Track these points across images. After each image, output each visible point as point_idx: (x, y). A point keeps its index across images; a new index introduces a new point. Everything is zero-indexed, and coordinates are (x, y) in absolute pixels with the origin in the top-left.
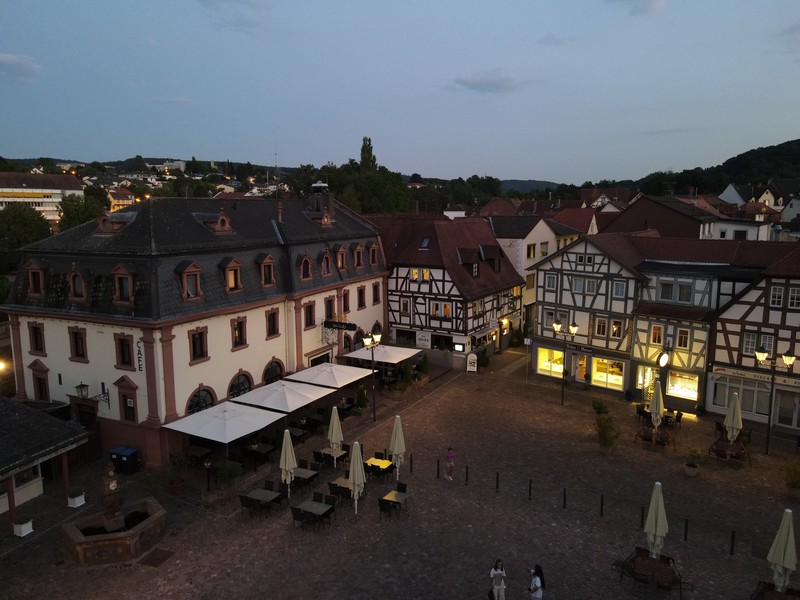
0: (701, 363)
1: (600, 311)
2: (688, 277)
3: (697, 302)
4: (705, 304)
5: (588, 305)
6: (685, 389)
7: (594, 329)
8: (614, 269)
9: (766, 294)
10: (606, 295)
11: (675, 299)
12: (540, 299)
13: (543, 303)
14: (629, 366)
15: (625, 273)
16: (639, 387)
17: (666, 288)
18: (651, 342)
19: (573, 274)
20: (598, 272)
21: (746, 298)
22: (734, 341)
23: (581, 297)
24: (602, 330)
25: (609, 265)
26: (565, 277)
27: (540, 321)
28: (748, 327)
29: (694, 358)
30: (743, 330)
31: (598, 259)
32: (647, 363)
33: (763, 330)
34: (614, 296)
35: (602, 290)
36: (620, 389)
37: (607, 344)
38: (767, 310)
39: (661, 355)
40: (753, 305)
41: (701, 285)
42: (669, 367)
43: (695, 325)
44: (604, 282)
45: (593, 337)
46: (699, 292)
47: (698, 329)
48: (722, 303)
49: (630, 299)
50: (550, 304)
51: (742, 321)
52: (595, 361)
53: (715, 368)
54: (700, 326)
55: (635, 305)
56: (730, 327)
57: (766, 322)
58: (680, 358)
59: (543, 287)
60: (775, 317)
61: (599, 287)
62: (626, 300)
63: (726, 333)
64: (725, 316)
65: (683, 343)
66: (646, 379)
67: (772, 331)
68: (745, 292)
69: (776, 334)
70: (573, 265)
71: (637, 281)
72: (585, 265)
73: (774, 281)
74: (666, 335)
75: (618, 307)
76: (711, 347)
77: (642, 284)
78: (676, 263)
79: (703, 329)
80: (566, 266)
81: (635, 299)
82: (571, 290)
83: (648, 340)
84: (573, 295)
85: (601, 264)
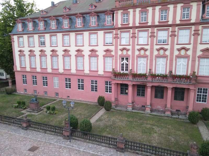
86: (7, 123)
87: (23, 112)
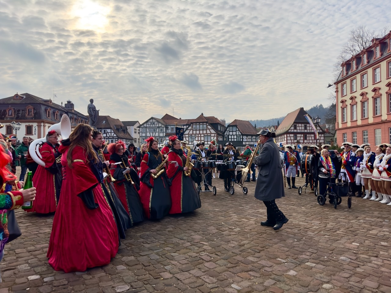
1: (157, 137)
5: (154, 135)
8: (160, 125)
9: (192, 127)
11: (174, 131)
12: (141, 135)
13: (142, 136)
15: (163, 126)
17: (172, 129)
19: (149, 128)
20: (156, 126)
21: (188, 129)
22: (187, 139)
23: (152, 133)
25: (159, 124)
26: (148, 129)
27: (141, 142)
28: (190, 135)
30: (189, 136)
31: (156, 123)
33: (193, 135)
34: (160, 132)
35: (157, 131)
38: (193, 130)
40: (190, 130)
44: (158, 129)
50: (144, 136)
51: (188, 134)
55: (165, 134)
56: (186, 136)
57: (193, 134)
59: (142, 132)
60: (194, 132)
61: (156, 130)
62: (163, 133)
63: (185, 137)
64: (185, 133)
68: (188, 127)
69: (195, 136)
70: (149, 125)
72: (152, 125)
73: (194, 124)
75: (161, 135)
77: (167, 128)
78: (174, 125)
80: (148, 126)
81: (165, 132)
84: (150, 133)
85: (157, 124)
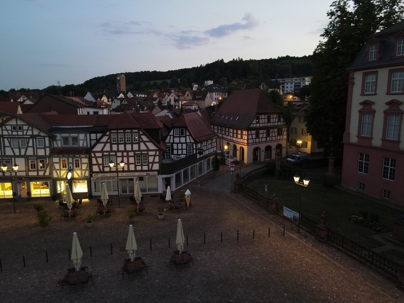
0: (87, 174)
1: (31, 156)
2: (75, 133)
3: (81, 145)
4: (85, 145)
5: (23, 153)
6: (81, 188)
7: (28, 166)
8: (36, 132)
9: (110, 138)
10: (33, 147)
11: (71, 144)
14: (52, 183)
15: (42, 134)
16: (59, 192)
17: (66, 140)
18: (62, 168)
19: (10, 138)
20: (26, 135)
21: (102, 141)
22: (100, 161)
23: (18, 149)
24: (33, 166)
25: (32, 130)
26: (6, 140)
29: (83, 172)
30: (103, 155)
31: (25, 128)
32: (61, 179)
34: (38, 147)
35: (31, 144)
36: (49, 196)
37: (38, 173)
38: (111, 144)
39: (67, 173)
40: (105, 143)
41: (82, 136)
42: (72, 179)
43: (82, 156)
44: (31, 140)
45: (29, 171)
46: (81, 140)
47: (83, 158)
48: (93, 144)
49: (48, 147)
51: (102, 151)
52: (32, 184)
53: (93, 175)
54: (84, 156)
55: (50, 150)
56: (97, 155)
57: (111, 151)
58: (77, 173)
60: (115, 148)
61: (28, 143)
62: (45, 148)
63: (96, 158)
64: (94, 150)
65: (77, 166)
66: (61, 187)
67: (114, 154)
68: (101, 138)
69: (116, 155)
70: (10, 132)
71: (50, 138)
72: (17, 132)
73: (112, 131)
74: (69, 163)
75: (41, 152)
76: (90, 165)
77: (52, 139)
78: (68, 127)
79: (86, 157)
80: (5, 133)
81: (50, 147)
82: (10, 146)
83: (60, 167)
84: (12, 149)
85: (28, 130)
86: (355, 256)
87: (377, 237)
